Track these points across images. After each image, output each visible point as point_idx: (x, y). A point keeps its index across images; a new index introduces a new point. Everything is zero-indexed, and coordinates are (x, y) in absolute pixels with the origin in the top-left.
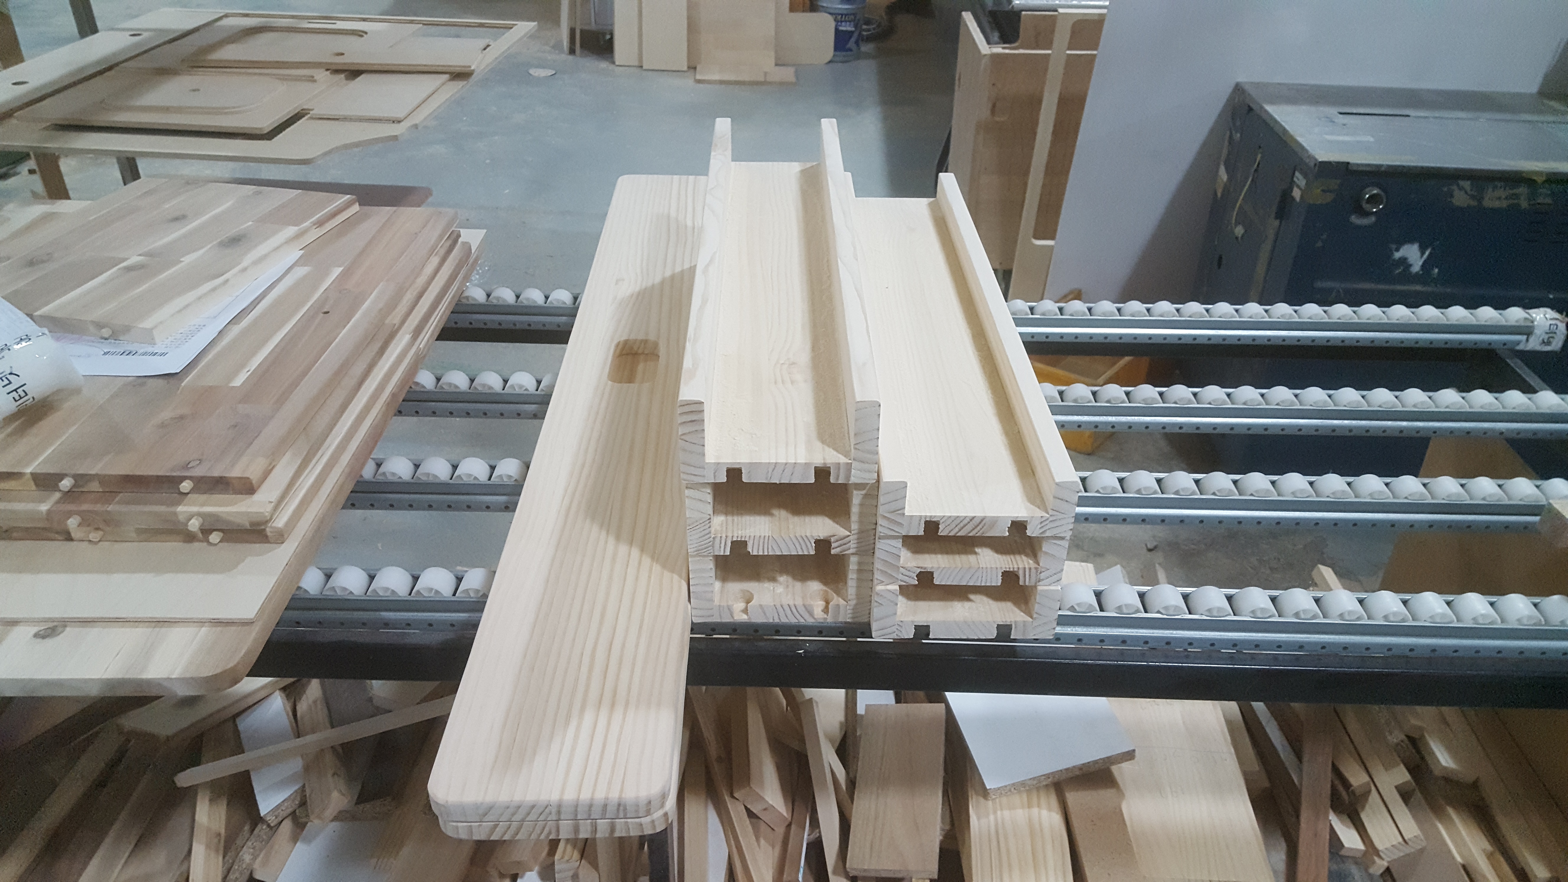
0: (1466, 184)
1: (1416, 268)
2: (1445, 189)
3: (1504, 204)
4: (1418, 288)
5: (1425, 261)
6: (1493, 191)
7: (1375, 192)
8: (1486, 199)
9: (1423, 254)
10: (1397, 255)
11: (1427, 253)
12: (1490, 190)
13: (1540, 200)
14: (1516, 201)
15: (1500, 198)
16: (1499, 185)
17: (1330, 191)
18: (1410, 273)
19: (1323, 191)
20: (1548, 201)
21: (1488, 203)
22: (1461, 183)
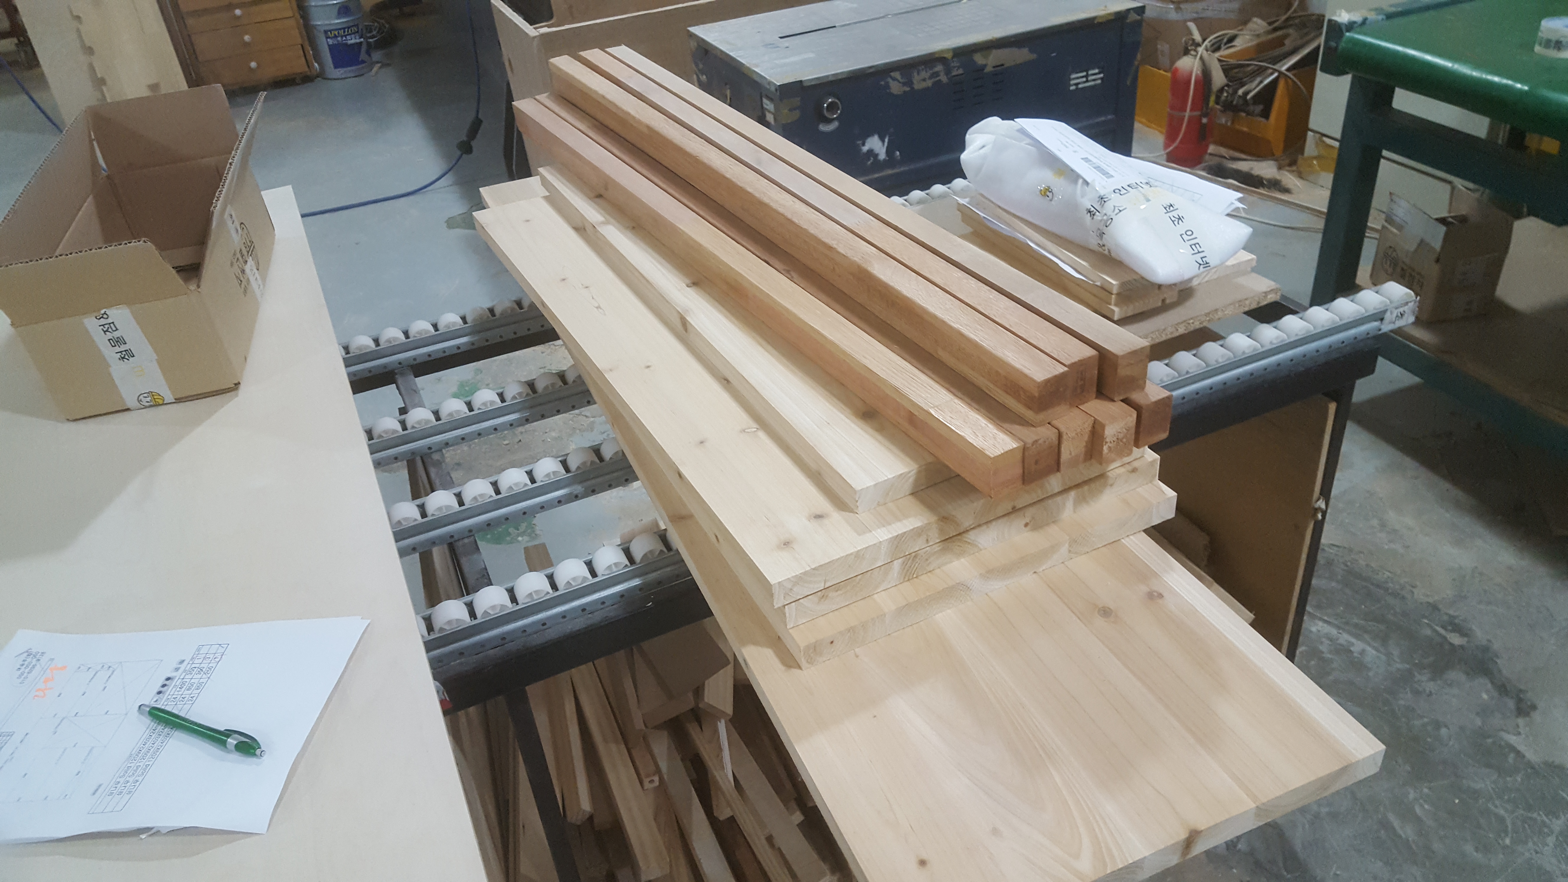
0: (897, 75)
1: (882, 156)
2: (883, 83)
3: (929, 83)
4: (890, 172)
5: (887, 148)
6: (918, 74)
7: (830, 100)
8: (915, 82)
9: (883, 141)
10: (865, 149)
11: (886, 140)
12: (915, 74)
13: (954, 73)
14: (938, 78)
15: (924, 80)
16: (920, 68)
17: (795, 109)
18: (879, 161)
19: (790, 110)
20: (961, 71)
21: (917, 86)
22: (892, 74)
